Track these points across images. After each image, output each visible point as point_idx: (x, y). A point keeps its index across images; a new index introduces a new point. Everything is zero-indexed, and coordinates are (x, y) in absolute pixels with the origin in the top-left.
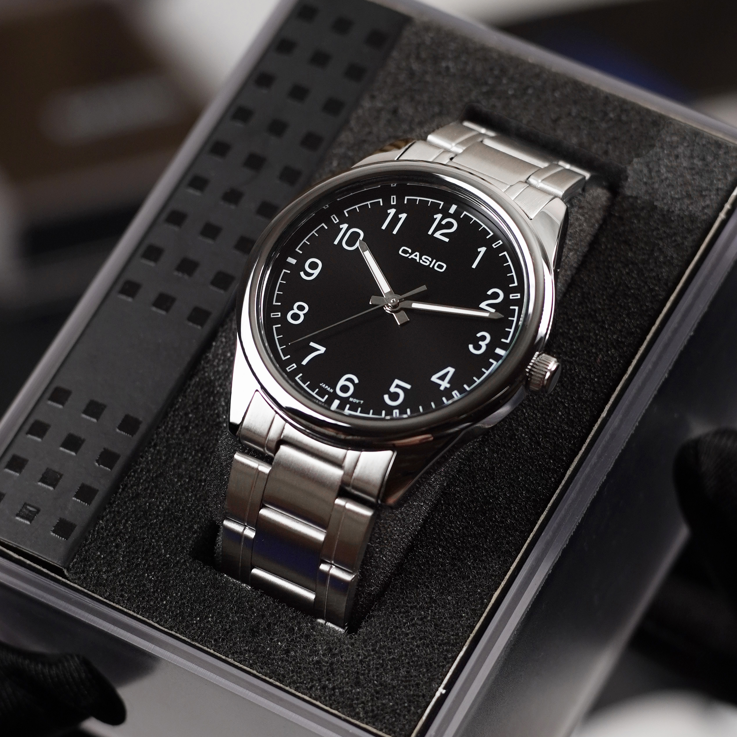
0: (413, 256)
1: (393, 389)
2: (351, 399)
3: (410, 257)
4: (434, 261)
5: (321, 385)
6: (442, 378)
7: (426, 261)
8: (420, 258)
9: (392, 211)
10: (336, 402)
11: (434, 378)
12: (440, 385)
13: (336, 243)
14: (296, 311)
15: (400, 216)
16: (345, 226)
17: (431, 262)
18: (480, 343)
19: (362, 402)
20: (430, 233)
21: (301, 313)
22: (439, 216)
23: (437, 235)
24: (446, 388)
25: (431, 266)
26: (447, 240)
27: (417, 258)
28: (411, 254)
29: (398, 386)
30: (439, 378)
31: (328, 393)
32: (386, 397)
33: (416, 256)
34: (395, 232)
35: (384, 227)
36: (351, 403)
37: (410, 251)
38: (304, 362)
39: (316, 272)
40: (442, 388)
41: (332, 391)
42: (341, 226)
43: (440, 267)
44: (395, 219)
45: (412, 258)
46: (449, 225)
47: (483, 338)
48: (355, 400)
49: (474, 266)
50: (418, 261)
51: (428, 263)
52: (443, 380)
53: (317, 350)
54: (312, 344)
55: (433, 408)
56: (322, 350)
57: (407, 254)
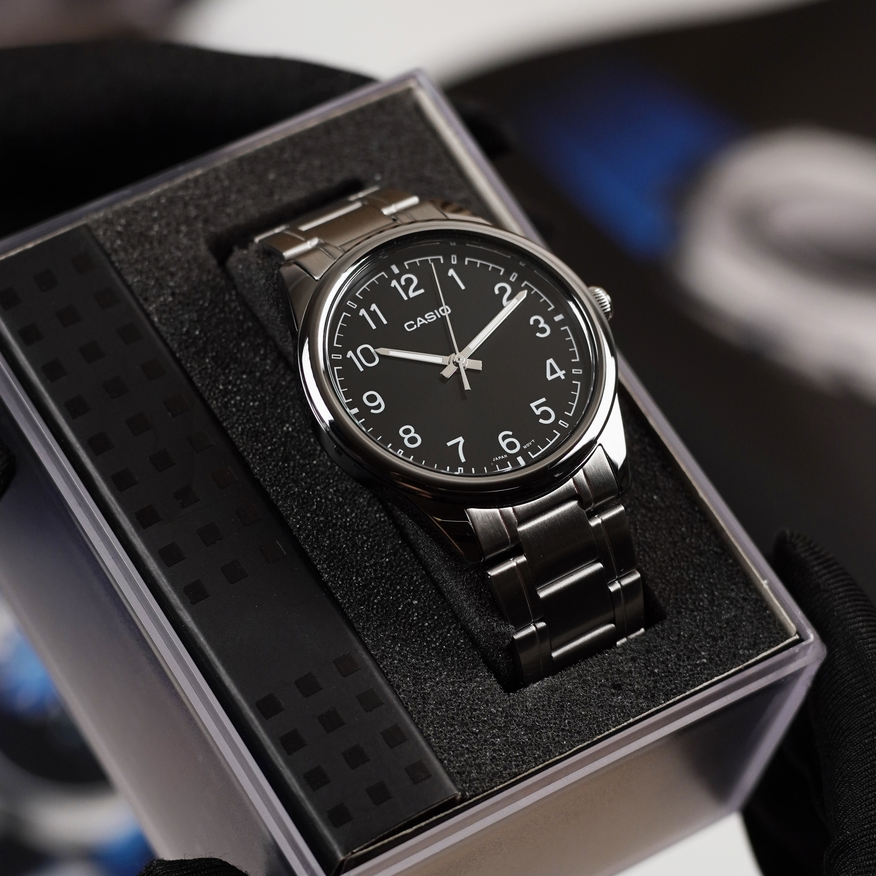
0: (419, 324)
1: (538, 412)
2: (525, 447)
3: (419, 326)
4: (436, 311)
5: (494, 460)
6: (553, 372)
7: (431, 317)
8: (426, 320)
9: (363, 312)
10: (520, 459)
11: (550, 377)
12: (559, 377)
13: (361, 369)
14: (407, 437)
15: (372, 309)
16: (350, 354)
17: (435, 314)
18: (540, 326)
19: (533, 440)
20: (406, 298)
21: (412, 434)
22: (394, 283)
23: (412, 294)
24: (564, 375)
25: (439, 316)
26: (422, 291)
27: (424, 321)
28: (416, 323)
29: (537, 407)
30: (551, 374)
31: (505, 460)
32: (541, 421)
34: (385, 322)
35: (374, 327)
36: (528, 449)
37: (413, 322)
38: (463, 460)
39: (380, 400)
40: (563, 378)
41: (506, 456)
42: (348, 356)
43: (445, 311)
44: (373, 315)
45: (420, 325)
46: (409, 281)
47: (537, 322)
48: (528, 445)
49: (463, 287)
50: (427, 322)
51: (435, 316)
52: (556, 372)
53: (458, 443)
54: (449, 444)
55: (576, 395)
56: (461, 440)
57: (414, 327)
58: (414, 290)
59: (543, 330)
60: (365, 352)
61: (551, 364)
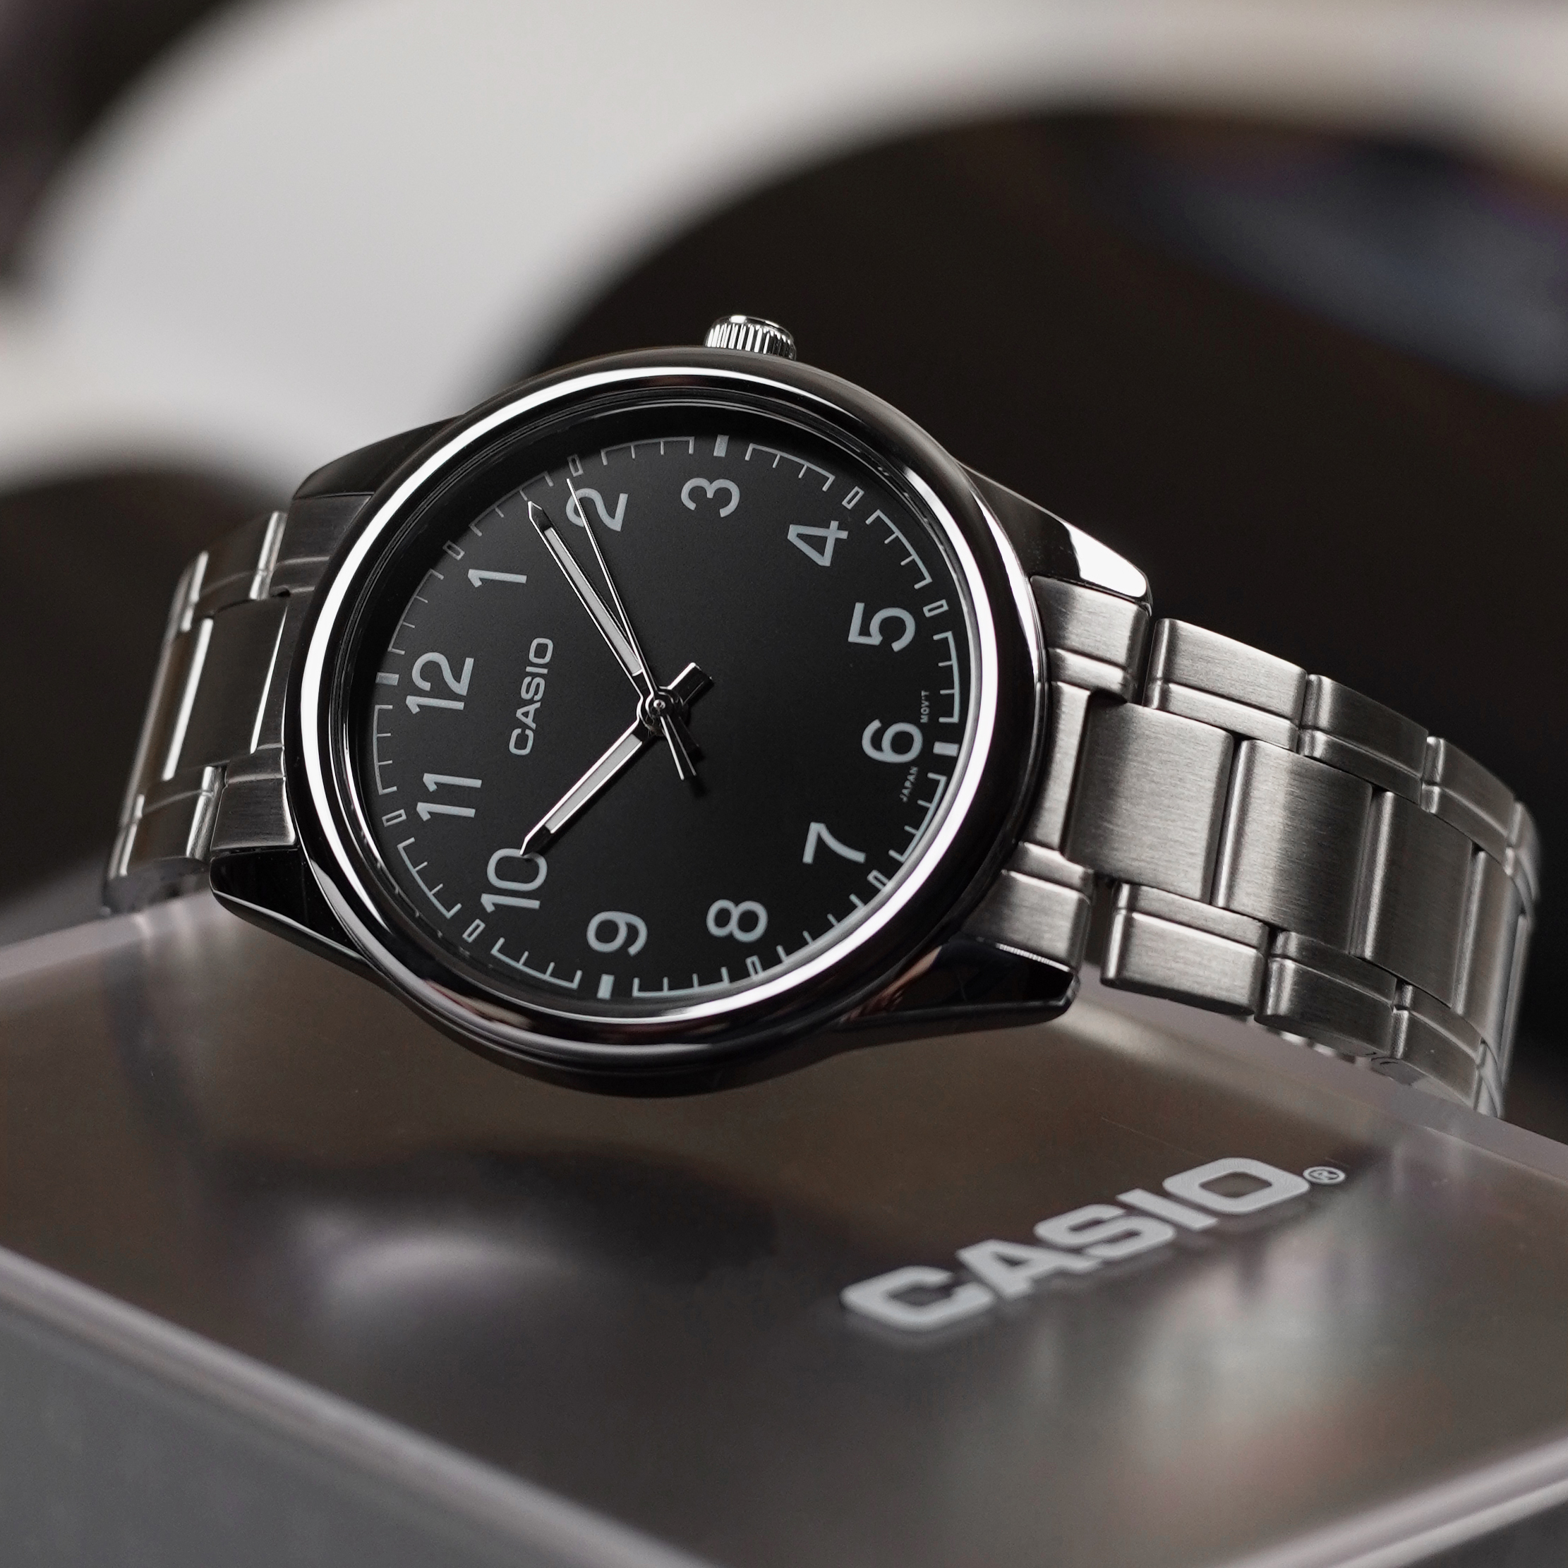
0: (529, 721)
1: (875, 639)
2: (924, 719)
3: (534, 726)
4: (529, 669)
5: (905, 799)
6: (818, 544)
7: (533, 688)
8: (531, 701)
9: (424, 809)
10: (941, 748)
11: (825, 560)
12: (838, 540)
13: (535, 904)
14: (733, 927)
15: (432, 788)
16: (488, 901)
17: (534, 675)
18: (710, 495)
19: (923, 693)
20: (460, 705)
21: (736, 912)
22: (413, 703)
23: (462, 688)
24: (840, 528)
25: (545, 671)
26: (469, 663)
27: (531, 709)
28: (525, 727)
29: (865, 631)
30: (822, 552)
31: (922, 776)
32: (897, 646)
33: (527, 715)
34: (477, 783)
35: (470, 812)
36: (933, 716)
37: (517, 732)
38: (859, 857)
39: (621, 919)
40: (844, 535)
41: (914, 770)
42: (490, 908)
43: (541, 651)
44: (446, 794)
45: (534, 721)
46: (431, 671)
47: (697, 493)
48: (925, 710)
49: (522, 579)
50: (538, 705)
51: (537, 680)
52: (824, 539)
53: (820, 841)
54: (808, 857)
55: (897, 537)
56: (817, 830)
57: (527, 736)
58: (457, 677)
59: (723, 496)
60: (508, 869)
61: (801, 536)
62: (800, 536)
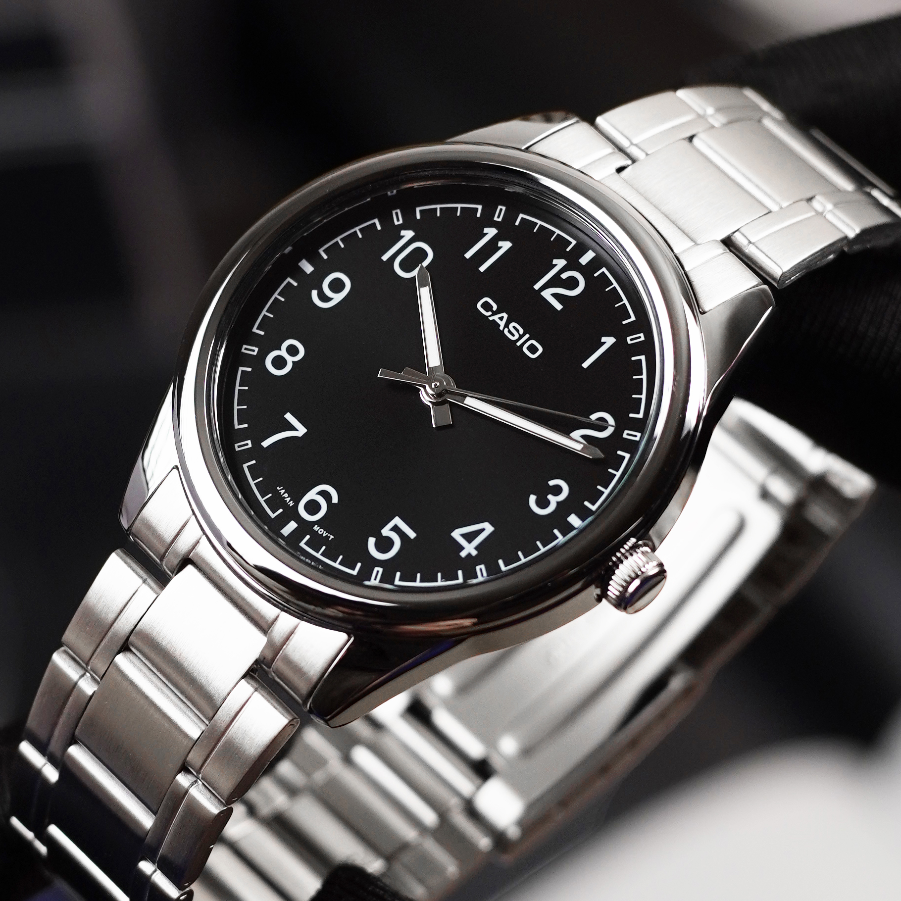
0: (496, 318)
1: (386, 531)
2: (316, 528)
3: (491, 318)
4: (527, 336)
5: (278, 488)
6: (469, 537)
7: (514, 332)
8: (507, 325)
9: (491, 232)
10: (292, 526)
11: (457, 534)
12: (462, 548)
13: (385, 258)
14: (283, 353)
15: (500, 244)
16: (408, 234)
17: (521, 337)
18: (550, 497)
19: (332, 537)
20: (537, 287)
21: (290, 360)
22: (560, 263)
23: (547, 294)
24: (469, 555)
25: (519, 344)
26: (558, 306)
27: (502, 324)
28: (494, 313)
29: (396, 529)
30: (463, 536)
31: (284, 504)
32: (372, 541)
33: (501, 319)
34: (482, 269)
35: (468, 255)
36: (314, 534)
37: (495, 307)
38: (266, 444)
39: (337, 298)
40: (463, 554)
41: (291, 504)
42: (403, 233)
43: (533, 349)
44: (492, 246)
45: (494, 320)
46: (572, 283)
47: (557, 490)
48: (321, 531)
49: (585, 365)
50: (501, 328)
51: (517, 336)
52: (470, 541)
53: (293, 428)
54: (289, 416)
55: (437, 581)
56: (301, 430)
57: (487, 311)
58: (555, 295)
59: (543, 503)
61: (481, 531)
62: (483, 530)
